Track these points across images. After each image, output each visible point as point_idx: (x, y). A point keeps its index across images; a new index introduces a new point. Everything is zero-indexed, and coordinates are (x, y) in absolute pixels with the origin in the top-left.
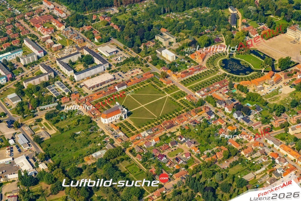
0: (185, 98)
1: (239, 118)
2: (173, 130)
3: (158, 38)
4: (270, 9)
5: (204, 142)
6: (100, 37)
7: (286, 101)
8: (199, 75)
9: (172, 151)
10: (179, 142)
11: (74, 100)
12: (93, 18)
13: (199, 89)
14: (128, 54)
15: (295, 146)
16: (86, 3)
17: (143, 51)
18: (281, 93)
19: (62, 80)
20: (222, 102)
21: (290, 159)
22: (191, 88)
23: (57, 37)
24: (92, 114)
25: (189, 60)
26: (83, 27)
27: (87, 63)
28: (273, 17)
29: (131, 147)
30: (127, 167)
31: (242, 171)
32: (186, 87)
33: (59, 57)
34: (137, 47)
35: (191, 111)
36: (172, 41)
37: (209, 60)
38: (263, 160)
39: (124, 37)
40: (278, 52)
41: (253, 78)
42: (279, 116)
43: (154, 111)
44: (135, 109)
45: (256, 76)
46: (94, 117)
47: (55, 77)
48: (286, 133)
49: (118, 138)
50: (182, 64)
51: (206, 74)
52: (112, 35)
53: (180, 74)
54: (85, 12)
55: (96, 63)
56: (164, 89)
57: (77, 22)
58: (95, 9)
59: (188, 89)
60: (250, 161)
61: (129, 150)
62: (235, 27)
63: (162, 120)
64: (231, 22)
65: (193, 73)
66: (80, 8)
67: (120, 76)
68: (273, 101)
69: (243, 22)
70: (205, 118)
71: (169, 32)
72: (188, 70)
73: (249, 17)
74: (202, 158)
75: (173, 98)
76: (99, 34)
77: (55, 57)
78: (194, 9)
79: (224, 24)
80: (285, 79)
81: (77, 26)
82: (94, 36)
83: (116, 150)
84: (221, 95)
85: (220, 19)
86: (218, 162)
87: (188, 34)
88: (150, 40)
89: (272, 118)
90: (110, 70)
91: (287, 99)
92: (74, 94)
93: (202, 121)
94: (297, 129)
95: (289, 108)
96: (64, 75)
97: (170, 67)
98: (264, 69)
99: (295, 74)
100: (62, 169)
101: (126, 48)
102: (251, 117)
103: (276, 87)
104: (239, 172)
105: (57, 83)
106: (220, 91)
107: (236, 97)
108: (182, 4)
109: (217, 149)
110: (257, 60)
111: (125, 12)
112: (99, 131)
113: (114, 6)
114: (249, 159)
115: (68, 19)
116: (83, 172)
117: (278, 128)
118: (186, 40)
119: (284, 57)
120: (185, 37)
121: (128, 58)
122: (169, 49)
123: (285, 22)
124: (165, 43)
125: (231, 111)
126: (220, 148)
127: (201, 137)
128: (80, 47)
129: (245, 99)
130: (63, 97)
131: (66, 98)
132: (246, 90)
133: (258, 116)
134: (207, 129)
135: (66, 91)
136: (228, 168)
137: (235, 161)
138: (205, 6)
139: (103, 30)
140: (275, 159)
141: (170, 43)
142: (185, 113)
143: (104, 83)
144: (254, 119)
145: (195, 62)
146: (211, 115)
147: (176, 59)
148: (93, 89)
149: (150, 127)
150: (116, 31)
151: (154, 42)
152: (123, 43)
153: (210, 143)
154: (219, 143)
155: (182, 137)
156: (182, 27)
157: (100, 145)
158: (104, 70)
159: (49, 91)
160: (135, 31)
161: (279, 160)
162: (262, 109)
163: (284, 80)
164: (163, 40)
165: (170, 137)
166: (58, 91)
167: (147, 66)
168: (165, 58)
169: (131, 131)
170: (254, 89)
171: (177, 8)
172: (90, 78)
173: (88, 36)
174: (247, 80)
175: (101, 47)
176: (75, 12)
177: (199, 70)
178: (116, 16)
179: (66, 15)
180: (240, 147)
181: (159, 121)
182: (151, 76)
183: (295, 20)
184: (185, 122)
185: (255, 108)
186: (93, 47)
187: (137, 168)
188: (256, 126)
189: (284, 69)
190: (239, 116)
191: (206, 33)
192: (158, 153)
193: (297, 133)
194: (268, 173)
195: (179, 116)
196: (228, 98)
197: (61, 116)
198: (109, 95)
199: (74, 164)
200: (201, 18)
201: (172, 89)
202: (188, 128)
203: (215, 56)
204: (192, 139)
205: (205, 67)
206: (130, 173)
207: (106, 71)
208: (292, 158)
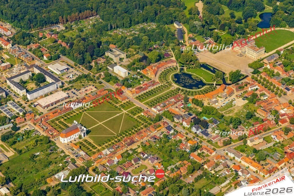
0: (142, 114)
1: (198, 132)
2: (134, 146)
3: (108, 54)
4: (214, 23)
5: (167, 158)
6: (50, 55)
7: (241, 113)
8: (153, 90)
9: (136, 168)
10: (142, 159)
11: (29, 120)
12: (40, 35)
13: (155, 104)
14: (80, 71)
15: (255, 158)
16: (31, 21)
17: (94, 68)
18: (235, 105)
19: (14, 100)
20: (179, 117)
21: (252, 170)
22: (147, 104)
23: (4, 56)
24: (50, 134)
25: (142, 75)
26: (30, 45)
27: (38, 82)
28: (218, 31)
29: (93, 166)
30: (92, 187)
31: (207, 185)
32: (142, 102)
33: (8, 76)
34: (89, 64)
35: (150, 127)
36: (122, 57)
37: (161, 75)
38: (227, 173)
39: (73, 54)
40: (227, 65)
41: (206, 92)
42: (236, 128)
43: (113, 128)
44: (93, 127)
45: (209, 90)
46: (53, 137)
47: (6, 97)
48: (245, 144)
49: (80, 158)
50: (135, 79)
51: (160, 89)
52: (61, 52)
53: (134, 89)
54: (30, 30)
55: (48, 81)
56: (120, 105)
57: (24, 40)
58: (40, 26)
59: (144, 105)
60: (213, 174)
61: (92, 169)
62: (182, 42)
63: (122, 137)
64: (178, 36)
65: (147, 89)
66: (25, 26)
67: (74, 93)
68: (228, 113)
69: (190, 37)
70: (165, 133)
71: (118, 48)
72: (141, 86)
73: (195, 32)
74: (166, 174)
75: (130, 115)
76: (47, 52)
77: (5, 77)
78: (140, 24)
79: (172, 39)
80: (237, 91)
81: (24, 44)
82: (42, 54)
83: (80, 170)
84: (177, 110)
85: (168, 35)
86: (182, 177)
87: (137, 50)
88: (100, 56)
89: (229, 130)
90: (63, 88)
91: (241, 111)
92: (29, 114)
93: (162, 136)
94: (255, 140)
95: (245, 120)
96: (16, 94)
97: (124, 83)
98: (215, 82)
99: (246, 87)
100: (25, 192)
101: (77, 65)
102: (209, 130)
103: (229, 100)
104: (204, 186)
105: (10, 103)
106: (176, 105)
107: (192, 111)
108: (128, 20)
109: (180, 164)
110: (208, 74)
111: (71, 29)
112: (59, 151)
113: (60, 23)
114: (213, 172)
115: (14, 37)
116: (47, 194)
117: (236, 141)
118: (136, 55)
119: (234, 70)
120: (134, 53)
121: (80, 75)
122: (120, 65)
123: (229, 36)
124: (116, 60)
125: (189, 126)
126: (183, 163)
127: (163, 153)
128: (29, 66)
129: (201, 113)
130: (17, 117)
131: (21, 118)
132: (201, 104)
133: (216, 129)
134: (167, 144)
135: (21, 111)
136: (193, 182)
137: (199, 175)
138: (150, 22)
139: (51, 47)
140: (238, 171)
141: (121, 59)
142: (145, 129)
143: (58, 101)
144: (212, 133)
145: (147, 78)
146: (170, 130)
147: (128, 74)
148: (47, 108)
149: (110, 145)
150: (64, 48)
151: (105, 58)
152: (74, 60)
153: (173, 158)
154: (181, 158)
155: (145, 153)
156: (131, 43)
157: (61, 166)
158: (57, 88)
159: (2, 111)
160: (85, 48)
161: (242, 172)
162: (219, 122)
163: (236, 93)
164: (114, 56)
165: (132, 154)
166: (11, 111)
167: (101, 83)
168: (117, 75)
169: (92, 149)
170: (208, 102)
171: (124, 24)
172: (43, 97)
173: (37, 54)
174: (200, 94)
175: (51, 65)
176: (21, 30)
177: (153, 85)
178: (63, 33)
179: (11, 33)
180: (203, 161)
181: (119, 138)
182: (105, 93)
183: (238, 34)
184: (146, 139)
185: (212, 122)
186: (42, 65)
187: (102, 187)
188: (215, 140)
189: (235, 82)
190: (198, 130)
191: (155, 48)
192: (122, 170)
193: (255, 144)
194: (233, 185)
195: (138, 132)
196: (185, 112)
197: (17, 137)
198: (65, 113)
199: (37, 186)
200: (149, 33)
201: (128, 105)
202: (149, 145)
203: (166, 71)
204: (154, 155)
205: (158, 83)
206: (96, 193)
207: (59, 89)
208: (254, 170)
